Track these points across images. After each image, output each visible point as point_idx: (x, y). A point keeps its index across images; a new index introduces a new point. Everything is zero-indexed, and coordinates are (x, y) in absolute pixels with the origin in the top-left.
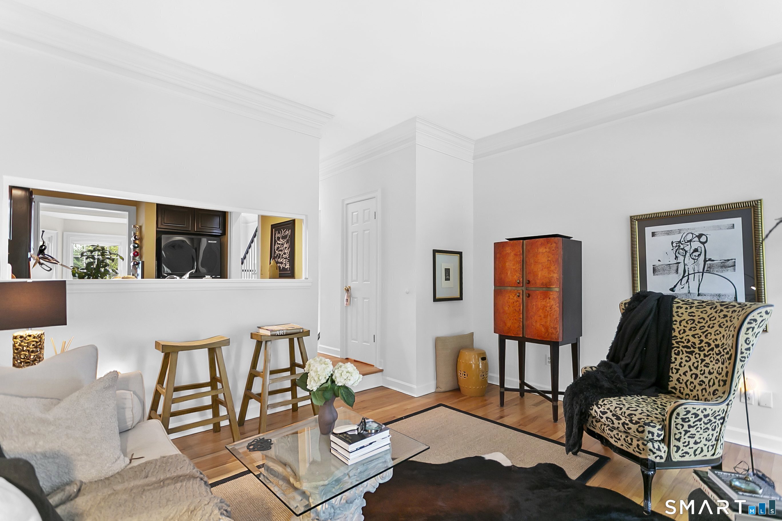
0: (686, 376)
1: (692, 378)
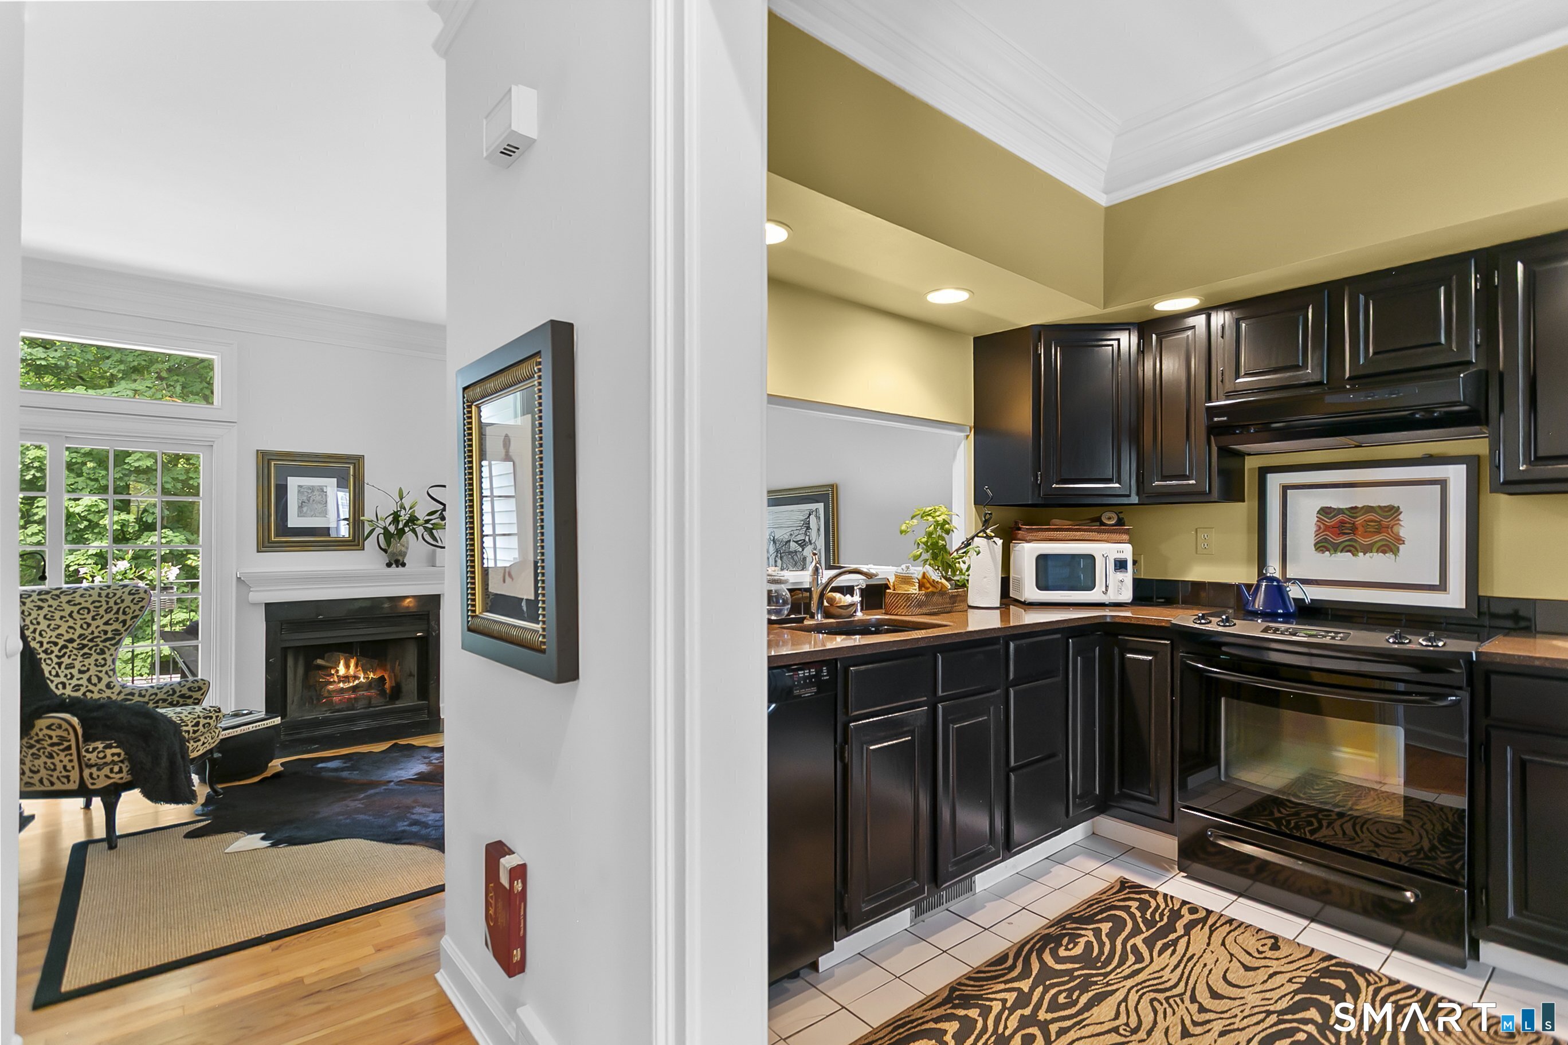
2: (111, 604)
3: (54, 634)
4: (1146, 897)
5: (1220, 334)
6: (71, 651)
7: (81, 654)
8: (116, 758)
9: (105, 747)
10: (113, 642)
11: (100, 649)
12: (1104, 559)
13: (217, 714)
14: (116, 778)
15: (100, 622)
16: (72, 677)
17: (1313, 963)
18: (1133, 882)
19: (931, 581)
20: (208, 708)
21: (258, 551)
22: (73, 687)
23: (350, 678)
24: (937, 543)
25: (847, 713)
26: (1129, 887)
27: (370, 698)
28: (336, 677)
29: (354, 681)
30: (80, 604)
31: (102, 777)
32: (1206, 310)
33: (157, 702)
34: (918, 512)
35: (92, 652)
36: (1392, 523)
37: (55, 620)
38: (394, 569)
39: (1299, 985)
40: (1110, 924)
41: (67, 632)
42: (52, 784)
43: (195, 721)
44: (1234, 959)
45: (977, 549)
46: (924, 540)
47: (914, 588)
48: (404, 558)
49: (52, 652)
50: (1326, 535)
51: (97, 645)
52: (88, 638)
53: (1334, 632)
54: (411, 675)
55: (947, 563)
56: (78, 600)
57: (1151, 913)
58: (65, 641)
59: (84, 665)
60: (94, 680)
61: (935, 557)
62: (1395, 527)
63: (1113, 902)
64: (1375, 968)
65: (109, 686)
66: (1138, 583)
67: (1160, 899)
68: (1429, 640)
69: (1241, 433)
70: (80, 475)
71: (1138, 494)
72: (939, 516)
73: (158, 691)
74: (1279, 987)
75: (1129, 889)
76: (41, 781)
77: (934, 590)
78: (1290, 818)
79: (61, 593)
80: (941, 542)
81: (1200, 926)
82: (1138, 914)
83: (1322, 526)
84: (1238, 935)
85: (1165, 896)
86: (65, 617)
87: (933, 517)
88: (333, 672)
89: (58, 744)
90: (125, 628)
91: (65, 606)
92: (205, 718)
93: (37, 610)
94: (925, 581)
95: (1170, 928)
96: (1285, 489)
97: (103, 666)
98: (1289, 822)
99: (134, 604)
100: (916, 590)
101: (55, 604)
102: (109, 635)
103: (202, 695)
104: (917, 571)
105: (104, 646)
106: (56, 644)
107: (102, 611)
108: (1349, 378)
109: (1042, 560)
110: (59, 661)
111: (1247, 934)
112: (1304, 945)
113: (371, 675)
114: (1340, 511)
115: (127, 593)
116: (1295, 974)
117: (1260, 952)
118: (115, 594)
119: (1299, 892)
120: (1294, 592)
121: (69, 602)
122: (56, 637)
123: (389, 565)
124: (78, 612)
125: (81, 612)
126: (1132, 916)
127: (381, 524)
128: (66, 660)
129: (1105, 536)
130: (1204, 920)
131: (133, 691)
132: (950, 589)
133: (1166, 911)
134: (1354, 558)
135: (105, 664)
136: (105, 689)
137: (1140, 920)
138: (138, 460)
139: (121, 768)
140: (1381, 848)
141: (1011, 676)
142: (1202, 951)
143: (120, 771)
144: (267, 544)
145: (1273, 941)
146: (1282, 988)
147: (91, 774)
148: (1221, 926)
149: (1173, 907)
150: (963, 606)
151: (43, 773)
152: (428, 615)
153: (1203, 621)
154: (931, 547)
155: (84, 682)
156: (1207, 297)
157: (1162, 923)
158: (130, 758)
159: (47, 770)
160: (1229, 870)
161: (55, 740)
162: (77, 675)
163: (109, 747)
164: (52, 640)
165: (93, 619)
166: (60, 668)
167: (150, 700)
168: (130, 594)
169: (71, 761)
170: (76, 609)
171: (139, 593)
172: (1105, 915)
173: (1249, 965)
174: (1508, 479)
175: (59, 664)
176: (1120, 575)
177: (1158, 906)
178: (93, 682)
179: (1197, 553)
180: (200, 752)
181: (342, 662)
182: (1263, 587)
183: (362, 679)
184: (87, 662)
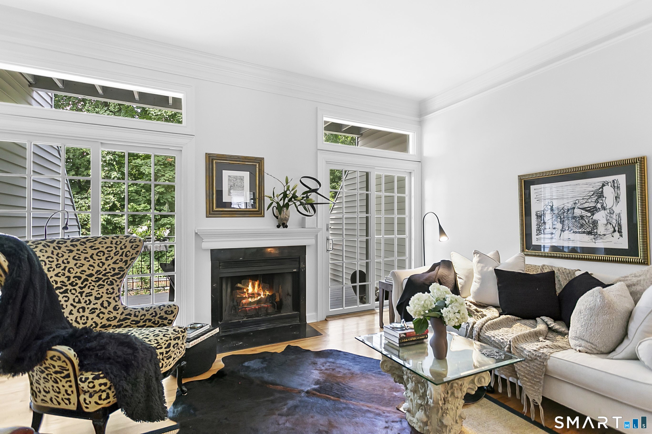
0: (73, 314)
1: (80, 313)
2: (118, 249)
3: (79, 270)
6: (90, 283)
7: (97, 285)
8: (103, 388)
9: (94, 379)
10: (119, 276)
11: (110, 281)
13: (183, 334)
14: (104, 404)
15: (110, 262)
16: (90, 302)
20: (177, 329)
21: (207, 217)
22: (90, 311)
23: (255, 295)
27: (267, 309)
28: (247, 294)
29: (257, 297)
30: (98, 248)
31: (93, 403)
33: (145, 321)
35: (105, 283)
37: (80, 260)
38: (281, 229)
41: (89, 269)
42: (59, 404)
43: (167, 343)
48: (287, 223)
49: (77, 284)
51: (109, 278)
52: (102, 273)
54: (288, 294)
56: (98, 246)
58: (86, 275)
59: (99, 294)
60: (106, 304)
65: (115, 308)
70: (140, 195)
73: (146, 313)
76: (51, 400)
79: (87, 241)
86: (88, 258)
88: (245, 290)
89: (61, 373)
90: (127, 266)
91: (89, 250)
92: (175, 339)
93: (69, 253)
97: (112, 294)
99: (133, 249)
101: (82, 248)
102: (117, 271)
103: (174, 317)
105: (113, 279)
106: (80, 278)
107: (112, 254)
110: (82, 291)
113: (268, 293)
115: (128, 241)
118: (121, 242)
121: (91, 247)
122: (80, 273)
123: (278, 226)
124: (97, 255)
125: (99, 254)
127: (276, 199)
128: (86, 290)
131: (131, 312)
135: (113, 292)
136: (112, 311)
138: (159, 189)
139: (108, 394)
143: (108, 397)
144: (211, 213)
147: (85, 400)
151: (52, 394)
152: (299, 258)
155: (98, 306)
158: (115, 385)
159: (55, 392)
161: (57, 369)
162: (94, 301)
163: (96, 378)
164: (77, 275)
165: (107, 259)
166: (81, 296)
167: (141, 319)
168: (130, 242)
169: (70, 386)
170: (95, 252)
171: (136, 242)
175: (81, 293)
178: (105, 306)
180: (171, 366)
181: (250, 284)
183: (262, 296)
184: (101, 291)
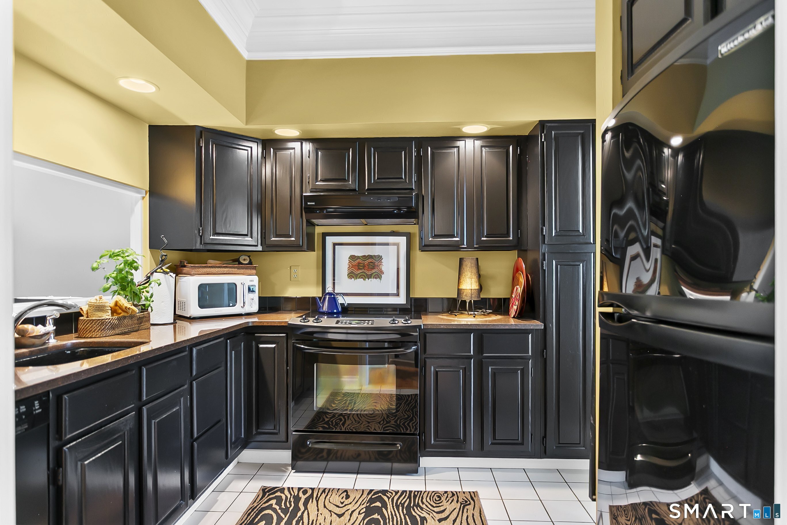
4: (278, 494)
5: (308, 155)
12: (243, 286)
17: (365, 498)
18: (270, 487)
19: (124, 307)
24: (127, 277)
25: (60, 438)
26: (268, 491)
32: (301, 140)
34: (107, 253)
36: (379, 264)
39: (364, 514)
40: (264, 522)
44: (332, 513)
45: (159, 282)
46: (114, 275)
47: (107, 314)
50: (352, 270)
53: (368, 321)
55: (134, 292)
57: (284, 503)
61: (123, 288)
62: (380, 266)
63: (262, 505)
64: (387, 488)
66: (262, 300)
67: (286, 492)
68: (406, 320)
69: (319, 212)
71: (261, 245)
72: (128, 256)
74: (356, 520)
75: (268, 493)
77: (126, 314)
78: (332, 420)
80: (130, 277)
81: (311, 500)
82: (277, 507)
83: (351, 265)
84: (330, 497)
85: (289, 488)
87: (123, 257)
94: (117, 308)
95: (297, 509)
96: (335, 245)
98: (332, 422)
100: (109, 315)
104: (109, 300)
108: (367, 190)
109: (202, 287)
111: (334, 495)
112: (359, 489)
114: (358, 257)
116: (360, 508)
117: (342, 503)
119: (348, 460)
120: (340, 300)
126: (275, 510)
129: (242, 271)
130: (312, 496)
132: (138, 313)
133: (292, 498)
134: (364, 281)
137: (279, 511)
140: (371, 423)
141: (194, 373)
142: (317, 516)
145: (345, 493)
146: (358, 520)
148: (321, 496)
149: (294, 494)
150: (147, 325)
153: (306, 321)
154: (120, 280)
156: (303, 132)
157: (292, 508)
160: (315, 460)
172: (259, 517)
173: (340, 513)
174: (425, 244)
176: (251, 295)
177: (286, 497)
179: (291, 280)
182: (327, 299)
